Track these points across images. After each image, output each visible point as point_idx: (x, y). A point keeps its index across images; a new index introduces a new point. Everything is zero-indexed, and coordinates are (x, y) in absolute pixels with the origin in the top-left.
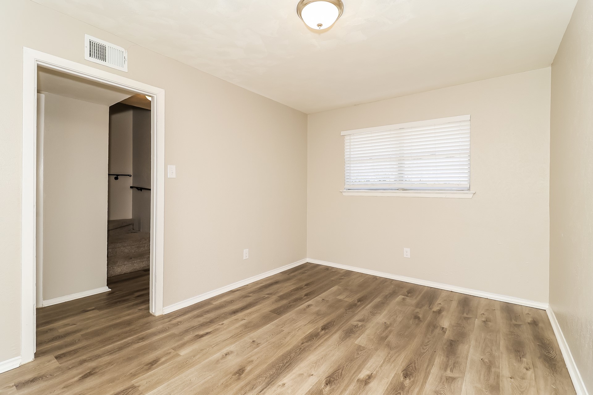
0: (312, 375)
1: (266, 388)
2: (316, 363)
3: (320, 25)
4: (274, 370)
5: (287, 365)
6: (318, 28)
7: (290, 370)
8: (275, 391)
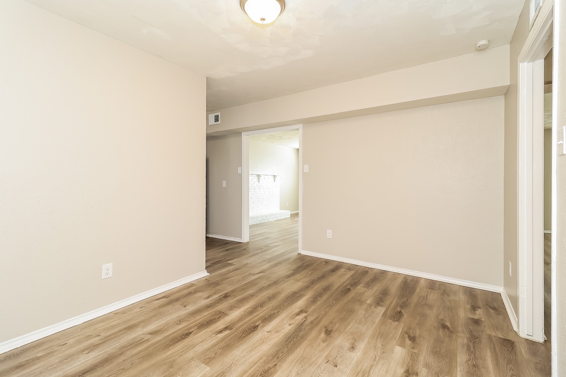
0: (268, 332)
1: (303, 323)
2: (263, 342)
3: (263, 19)
4: (300, 334)
5: (290, 340)
6: (261, 22)
7: (287, 335)
8: (295, 321)
